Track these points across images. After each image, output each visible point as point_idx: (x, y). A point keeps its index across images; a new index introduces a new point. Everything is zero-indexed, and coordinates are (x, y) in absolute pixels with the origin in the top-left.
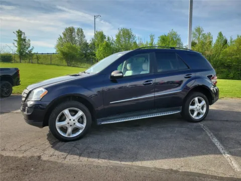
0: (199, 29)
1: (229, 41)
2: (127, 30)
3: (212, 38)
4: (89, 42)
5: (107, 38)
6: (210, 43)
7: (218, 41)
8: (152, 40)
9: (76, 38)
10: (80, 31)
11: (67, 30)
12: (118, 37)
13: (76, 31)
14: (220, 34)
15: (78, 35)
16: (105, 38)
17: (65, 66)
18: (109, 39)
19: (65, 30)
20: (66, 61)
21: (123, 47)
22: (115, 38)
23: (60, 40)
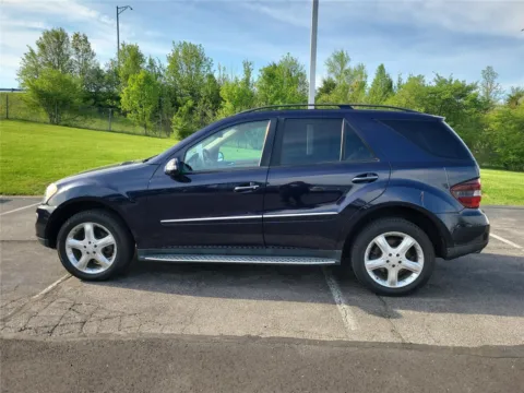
0: (342, 55)
1: (395, 83)
2: (194, 47)
3: (366, 77)
4: (104, 67)
5: (147, 61)
6: (363, 85)
7: (376, 83)
8: (248, 72)
9: (72, 57)
10: (82, 42)
11: (47, 35)
12: (173, 60)
13: (71, 39)
14: (382, 68)
15: (77, 49)
16: (143, 61)
17: (45, 123)
18: (152, 64)
19: (42, 36)
20: (46, 111)
21: (185, 84)
22: (166, 64)
23: (28, 58)
